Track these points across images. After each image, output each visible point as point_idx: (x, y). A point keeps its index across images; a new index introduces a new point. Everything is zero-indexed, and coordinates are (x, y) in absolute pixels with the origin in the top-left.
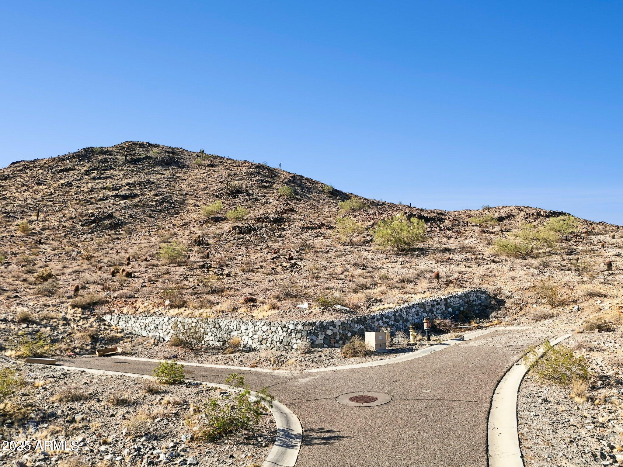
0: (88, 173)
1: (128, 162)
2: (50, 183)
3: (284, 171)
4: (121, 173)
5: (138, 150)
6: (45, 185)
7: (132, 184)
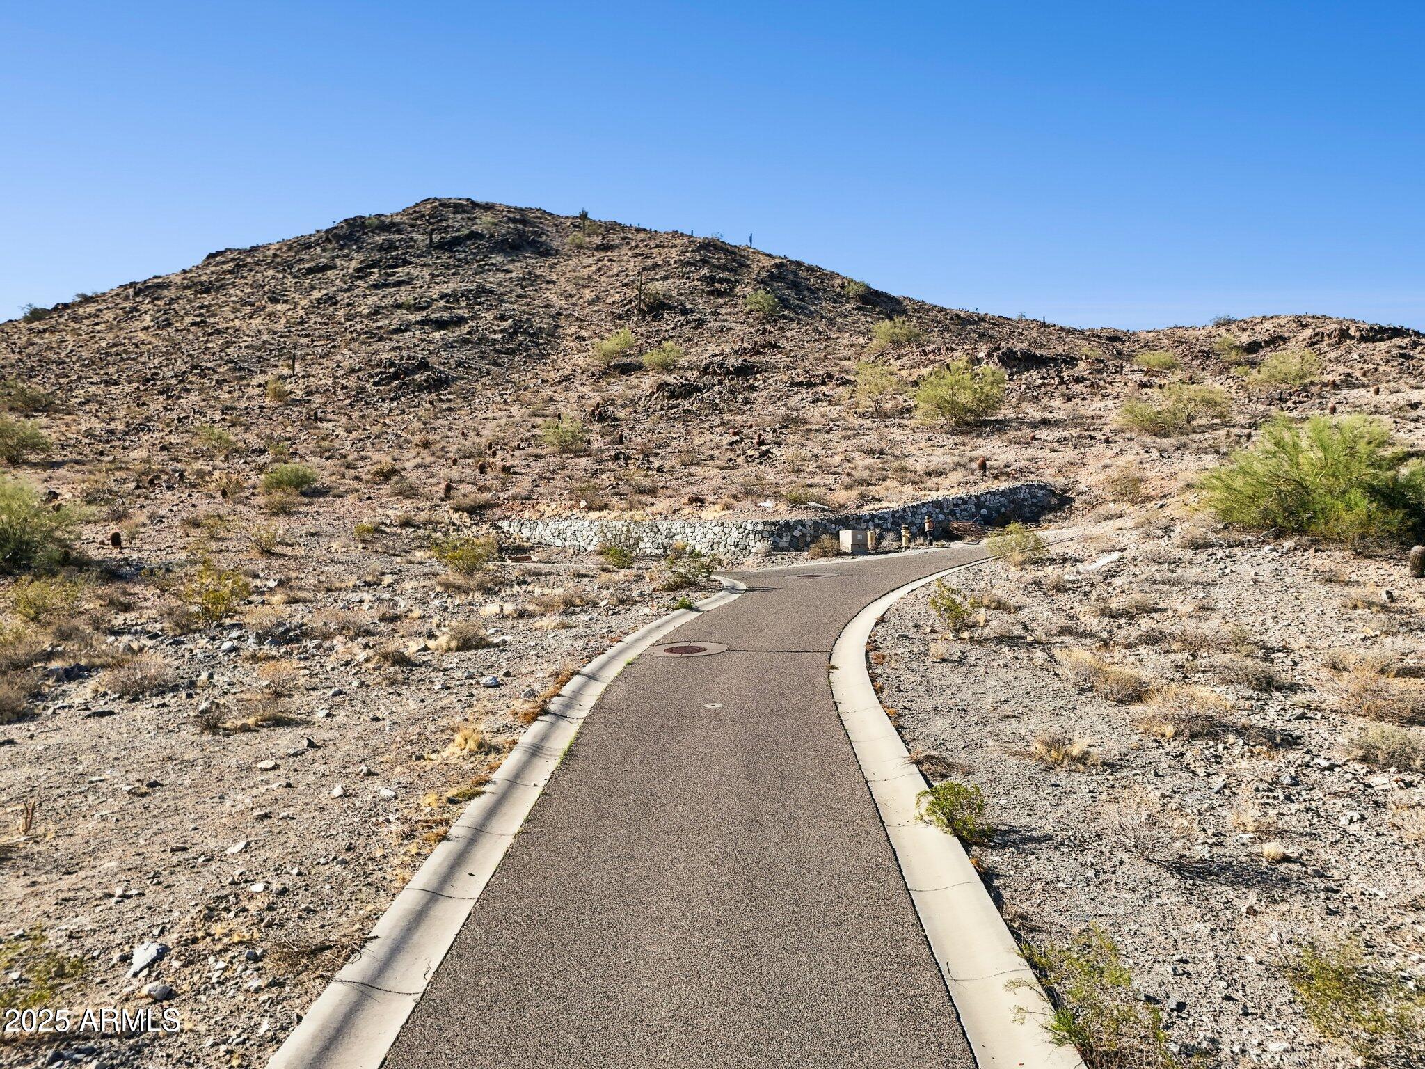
0: (362, 273)
1: (436, 248)
2: (294, 298)
3: (759, 252)
4: (426, 271)
5: (454, 219)
6: (286, 302)
7: (450, 296)
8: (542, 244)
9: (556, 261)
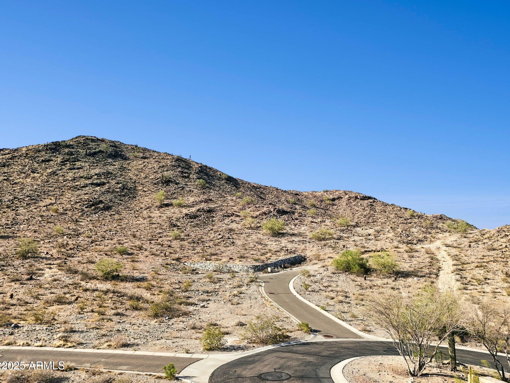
1: (88, 155)
5: (92, 145)
6: (38, 173)
8: (124, 155)
9: (129, 162)
